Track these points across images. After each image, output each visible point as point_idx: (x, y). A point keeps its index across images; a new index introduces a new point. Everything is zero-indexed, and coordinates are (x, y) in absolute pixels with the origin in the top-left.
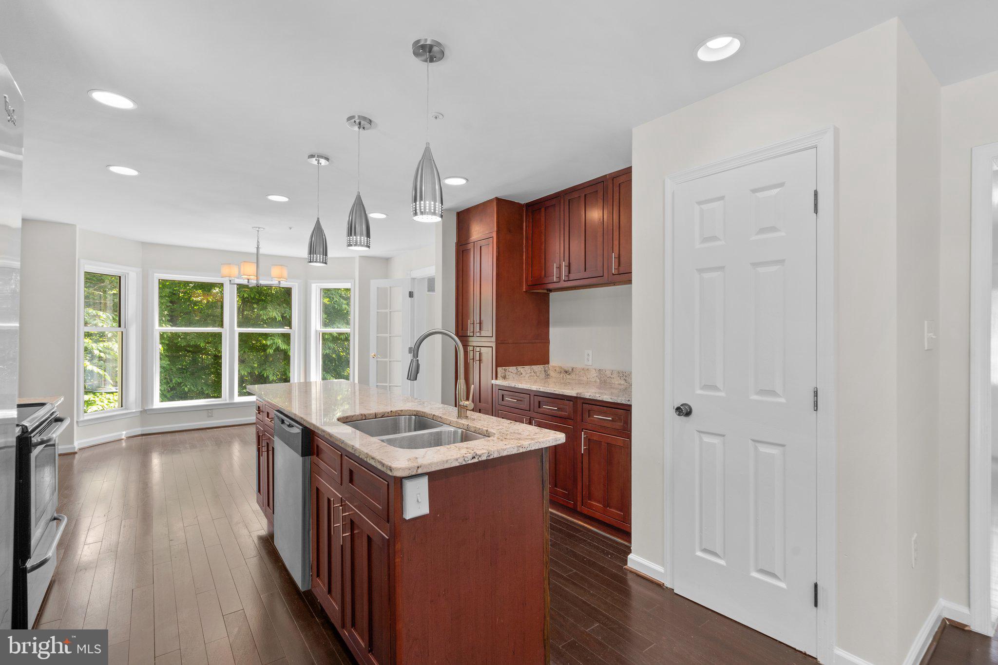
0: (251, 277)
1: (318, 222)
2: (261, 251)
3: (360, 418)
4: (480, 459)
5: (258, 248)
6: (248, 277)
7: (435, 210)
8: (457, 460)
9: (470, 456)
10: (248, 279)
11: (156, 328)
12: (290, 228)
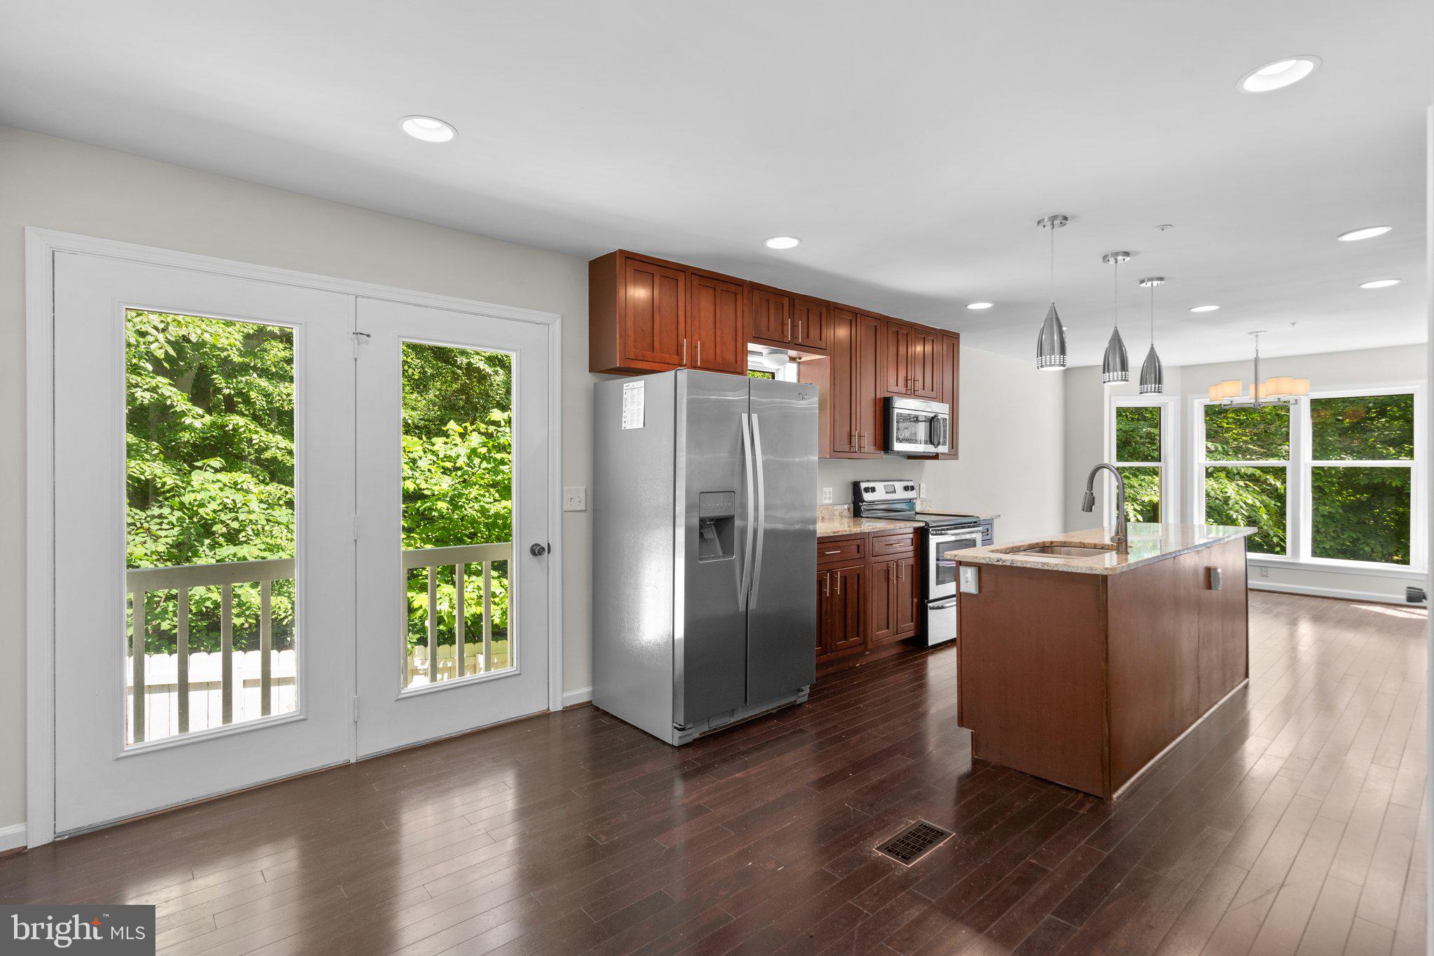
0: (1235, 398)
1: (1152, 348)
3: (1078, 545)
4: (1004, 563)
6: (1232, 399)
8: (984, 559)
9: (995, 559)
11: (1200, 462)
12: (1293, 324)
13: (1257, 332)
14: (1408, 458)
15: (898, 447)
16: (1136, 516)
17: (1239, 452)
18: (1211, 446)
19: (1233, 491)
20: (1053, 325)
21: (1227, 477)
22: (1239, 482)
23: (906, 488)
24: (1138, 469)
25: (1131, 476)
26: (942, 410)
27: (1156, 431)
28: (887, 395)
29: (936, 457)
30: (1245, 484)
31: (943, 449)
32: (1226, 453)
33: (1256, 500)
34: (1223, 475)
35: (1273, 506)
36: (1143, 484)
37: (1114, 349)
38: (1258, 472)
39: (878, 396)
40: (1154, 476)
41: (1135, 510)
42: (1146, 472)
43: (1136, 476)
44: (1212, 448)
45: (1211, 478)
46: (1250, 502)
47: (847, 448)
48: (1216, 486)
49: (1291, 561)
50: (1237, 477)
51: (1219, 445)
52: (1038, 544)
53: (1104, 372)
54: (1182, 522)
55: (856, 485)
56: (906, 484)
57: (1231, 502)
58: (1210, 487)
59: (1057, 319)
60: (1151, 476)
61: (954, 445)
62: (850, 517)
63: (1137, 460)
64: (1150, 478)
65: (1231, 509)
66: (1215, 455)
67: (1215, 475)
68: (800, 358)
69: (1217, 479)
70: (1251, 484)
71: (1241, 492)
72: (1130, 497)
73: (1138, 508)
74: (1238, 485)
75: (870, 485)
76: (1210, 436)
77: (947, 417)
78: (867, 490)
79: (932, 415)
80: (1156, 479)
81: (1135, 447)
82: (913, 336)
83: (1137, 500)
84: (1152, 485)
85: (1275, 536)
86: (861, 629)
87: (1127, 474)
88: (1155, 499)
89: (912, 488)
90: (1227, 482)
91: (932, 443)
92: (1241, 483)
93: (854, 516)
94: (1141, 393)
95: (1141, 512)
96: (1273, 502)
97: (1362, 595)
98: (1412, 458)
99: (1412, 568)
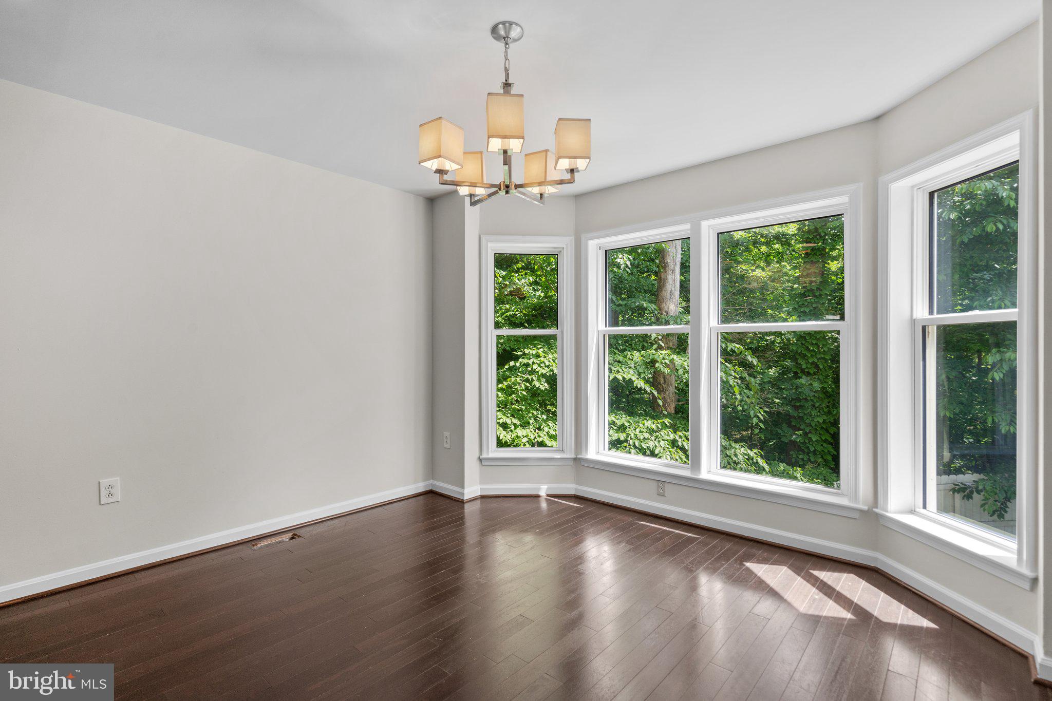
14: (838, 317)
97: (782, 536)
98: (842, 318)
99: (842, 495)
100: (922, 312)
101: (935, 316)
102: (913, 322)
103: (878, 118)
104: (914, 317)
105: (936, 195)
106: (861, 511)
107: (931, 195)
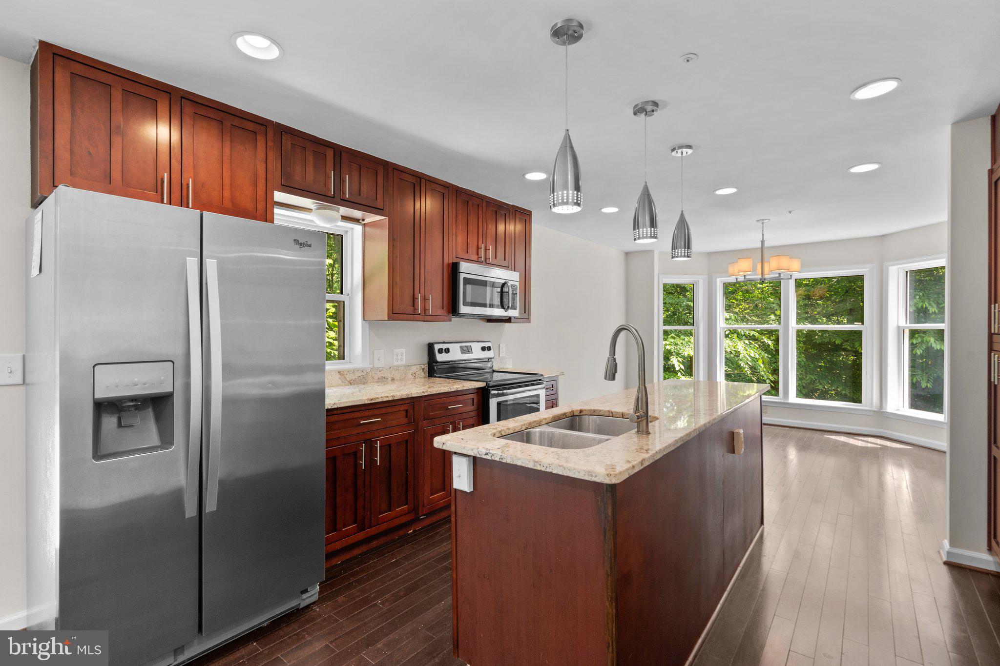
0: (748, 273)
1: (682, 216)
2: (767, 244)
4: (493, 458)
5: (763, 242)
6: (745, 274)
7: (568, 199)
8: (472, 450)
9: (484, 451)
10: (744, 276)
11: (721, 326)
12: (790, 212)
13: (763, 220)
14: (861, 324)
15: (463, 309)
16: (679, 366)
17: (744, 320)
18: (727, 315)
19: (742, 348)
20: (567, 151)
21: (738, 337)
22: (745, 341)
23: (483, 349)
24: (680, 331)
25: (676, 337)
26: (512, 277)
27: (691, 304)
28: (455, 261)
29: (508, 320)
30: (749, 342)
31: (512, 313)
32: (737, 321)
33: (756, 354)
34: (735, 335)
35: (766, 358)
36: (684, 342)
37: (644, 209)
38: (757, 334)
39: (446, 261)
40: (691, 337)
41: (678, 361)
42: (685, 333)
43: (679, 337)
44: (728, 317)
45: (727, 338)
46: (753, 355)
47: (410, 309)
48: (731, 344)
49: (782, 401)
50: (744, 337)
51: (732, 314)
52: (565, 414)
53: (634, 229)
54: (709, 379)
55: (431, 346)
56: (483, 344)
57: (741, 356)
58: (727, 345)
59: (572, 148)
60: (689, 337)
61: (526, 309)
62: (425, 377)
63: (679, 325)
64: (688, 338)
65: (741, 360)
66: (730, 321)
67: (730, 336)
68: (363, 220)
69: (731, 339)
70: (753, 343)
71: (747, 348)
72: (675, 352)
73: (681, 360)
74: (744, 343)
75: (444, 346)
76: (728, 308)
77: (517, 284)
78: (440, 351)
79: (503, 281)
80: (692, 339)
81: (679, 316)
82: (484, 208)
83: (680, 354)
84: (690, 344)
85: (767, 379)
86: (410, 497)
87: (673, 335)
88: (692, 353)
89: (489, 349)
90: (738, 341)
91: (503, 307)
92: (747, 342)
93: (429, 376)
94: (673, 257)
95: (683, 363)
96: (766, 355)
97: (832, 427)
98: (863, 324)
99: (863, 406)
100: (902, 323)
101: (908, 325)
102: (899, 327)
103: (883, 236)
104: (899, 325)
105: (909, 272)
106: (874, 411)
107: (907, 272)
